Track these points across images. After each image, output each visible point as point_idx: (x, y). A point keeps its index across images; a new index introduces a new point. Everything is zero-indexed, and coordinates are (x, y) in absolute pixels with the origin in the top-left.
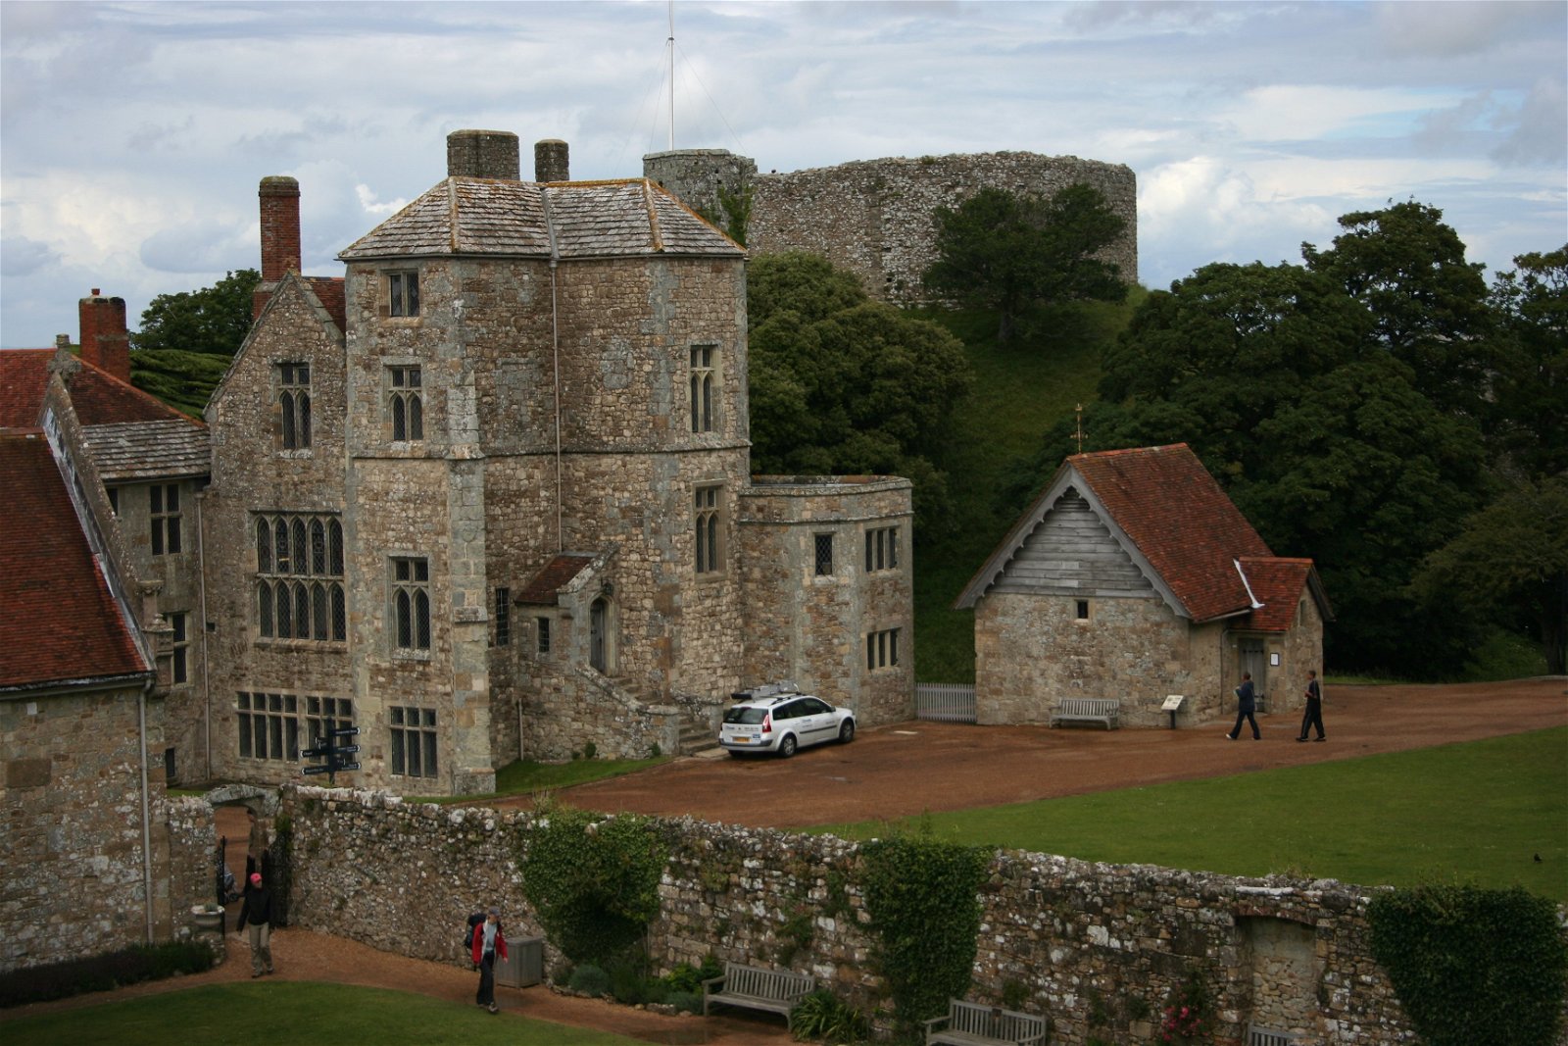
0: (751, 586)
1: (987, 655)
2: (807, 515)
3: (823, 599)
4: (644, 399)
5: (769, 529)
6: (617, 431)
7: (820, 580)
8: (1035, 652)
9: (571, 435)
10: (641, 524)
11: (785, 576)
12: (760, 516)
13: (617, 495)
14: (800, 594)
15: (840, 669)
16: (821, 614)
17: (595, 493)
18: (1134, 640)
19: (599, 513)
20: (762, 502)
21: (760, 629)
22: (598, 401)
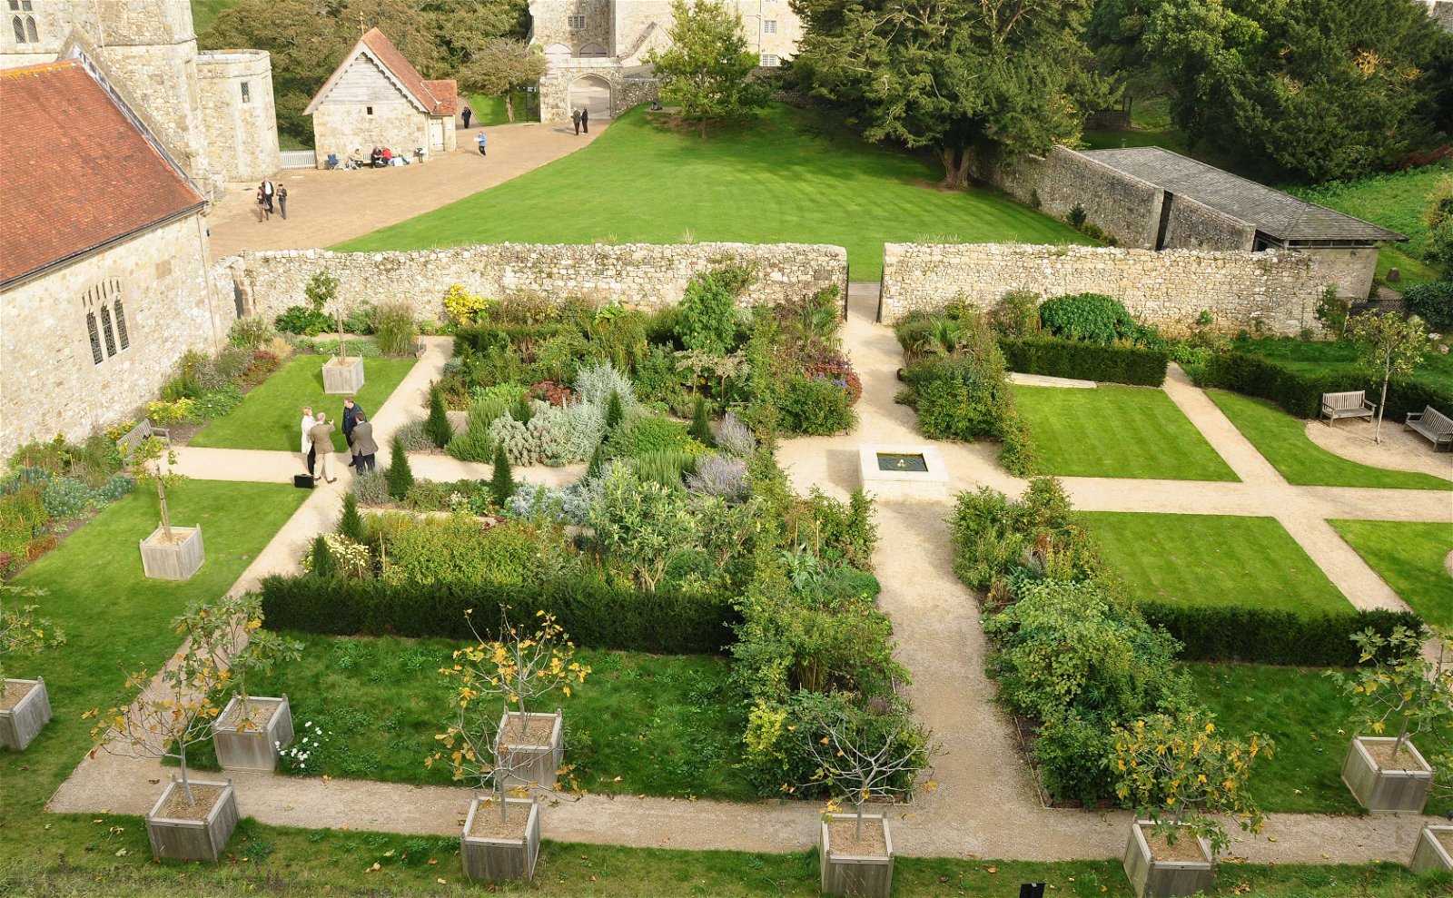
0: (208, 111)
1: (321, 135)
2: (236, 73)
3: (248, 115)
4: (156, 15)
5: (215, 81)
6: (140, 33)
7: (246, 106)
8: (346, 133)
9: (109, 35)
10: (163, 83)
11: (228, 105)
12: (210, 74)
13: (145, 68)
14: (237, 114)
15: (259, 149)
16: (248, 123)
17: (130, 68)
18: (397, 123)
19: (134, 78)
20: (210, 67)
21: (216, 133)
22: (125, 16)
